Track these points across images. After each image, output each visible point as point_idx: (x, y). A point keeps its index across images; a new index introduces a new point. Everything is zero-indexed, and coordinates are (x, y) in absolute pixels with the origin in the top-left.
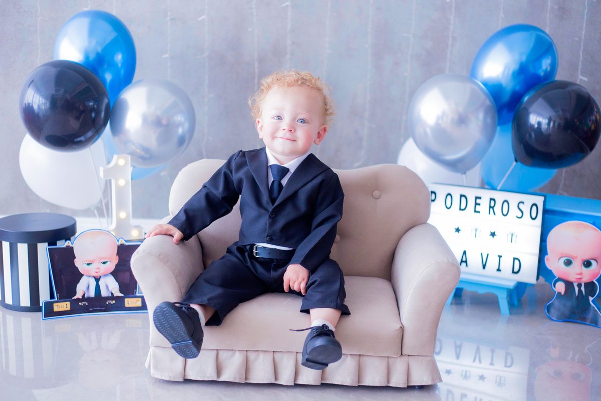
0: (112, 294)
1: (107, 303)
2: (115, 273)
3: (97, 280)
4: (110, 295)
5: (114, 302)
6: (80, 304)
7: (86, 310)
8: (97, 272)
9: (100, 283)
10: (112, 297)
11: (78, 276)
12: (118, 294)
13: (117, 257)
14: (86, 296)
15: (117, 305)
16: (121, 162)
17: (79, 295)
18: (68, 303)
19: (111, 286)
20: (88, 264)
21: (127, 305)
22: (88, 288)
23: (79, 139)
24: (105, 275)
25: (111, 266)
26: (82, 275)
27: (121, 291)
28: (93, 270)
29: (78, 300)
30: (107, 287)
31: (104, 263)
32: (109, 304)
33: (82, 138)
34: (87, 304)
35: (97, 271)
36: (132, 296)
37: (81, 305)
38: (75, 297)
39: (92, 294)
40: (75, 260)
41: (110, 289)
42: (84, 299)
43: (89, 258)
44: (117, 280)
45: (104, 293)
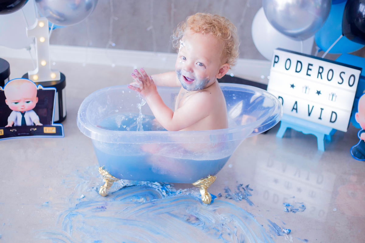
0: (34, 124)
1: (31, 130)
2: (36, 109)
3: (23, 114)
4: (33, 125)
5: (36, 129)
6: (11, 130)
7: (15, 135)
8: (22, 109)
9: (25, 116)
10: (34, 126)
11: (9, 111)
12: (38, 123)
13: (37, 98)
14: (15, 125)
15: (39, 131)
16: (41, 25)
17: (10, 124)
18: (2, 130)
19: (33, 119)
20: (16, 103)
21: (45, 132)
22: (16, 119)
23: (10, 6)
24: (29, 111)
25: (33, 104)
26: (11, 111)
27: (41, 122)
28: (19, 107)
29: (9, 128)
30: (30, 119)
31: (28, 102)
32: (33, 130)
33: (12, 5)
34: (16, 131)
35: (23, 107)
36: (49, 125)
37: (11, 132)
38: (7, 126)
39: (19, 123)
40: (6, 100)
41: (33, 120)
42: (13, 127)
43: (17, 99)
44: (38, 114)
45: (28, 123)
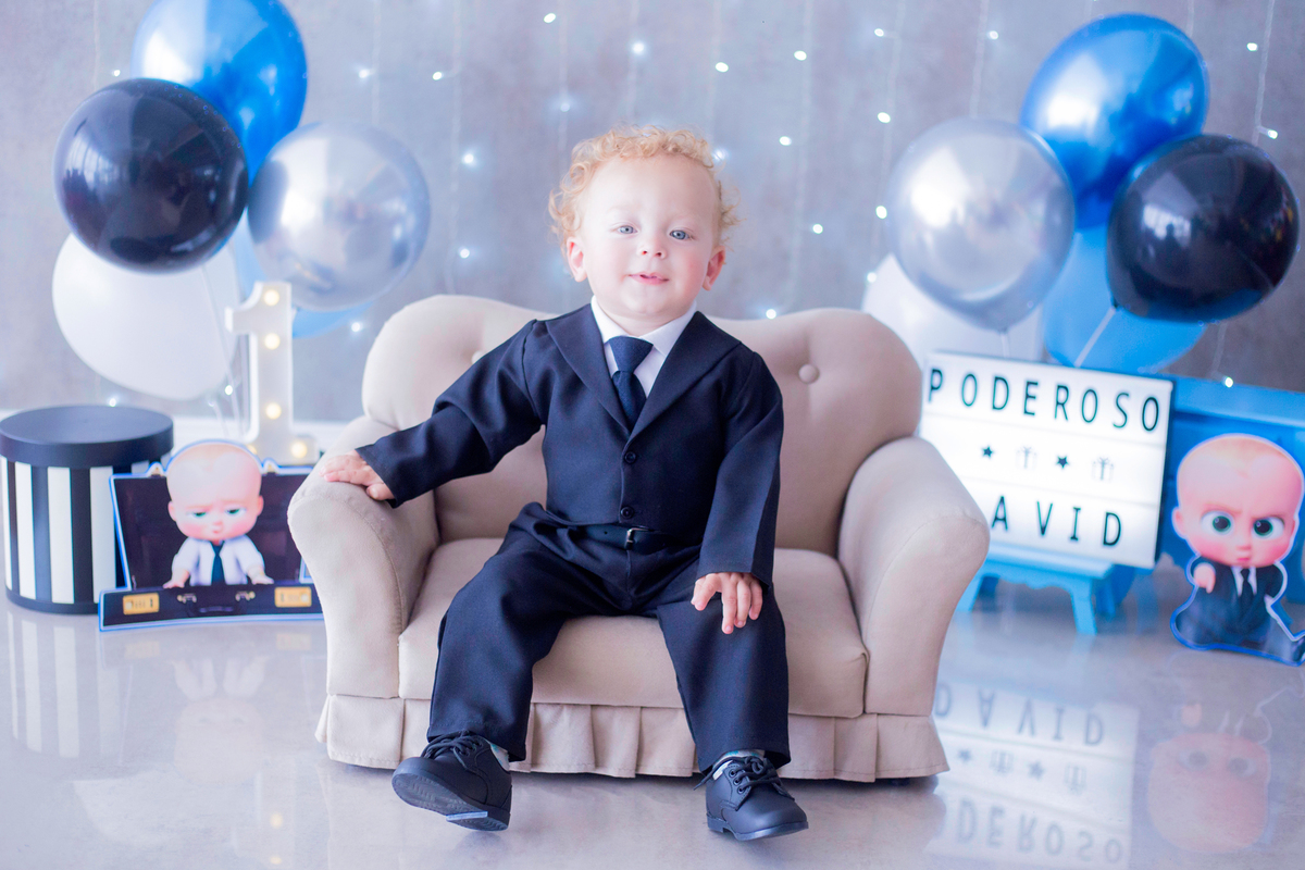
0: (249, 579)
1: (238, 598)
2: (256, 535)
3: (217, 547)
4: (245, 581)
5: (252, 595)
6: (180, 598)
7: (192, 611)
8: (216, 532)
9: (224, 554)
10: (249, 586)
12: (260, 578)
13: (261, 500)
14: (192, 582)
15: (261, 602)
16: (272, 298)
17: (177, 580)
18: (155, 598)
19: (246, 563)
20: (199, 514)
21: (279, 602)
22: (197, 565)
23: (180, 247)
24: (235, 538)
25: (248, 517)
26: (182, 538)
27: (268, 572)
28: (209, 526)
29: (176, 591)
30: (238, 563)
31: (233, 512)
32: (243, 599)
33: (188, 246)
34: (194, 599)
35: (217, 528)
36: (291, 583)
37: (182, 602)
38: (169, 585)
39: (205, 577)
40: (171, 505)
41: (245, 567)
42: (188, 588)
43: (202, 500)
44: (259, 548)
45: (231, 577)
